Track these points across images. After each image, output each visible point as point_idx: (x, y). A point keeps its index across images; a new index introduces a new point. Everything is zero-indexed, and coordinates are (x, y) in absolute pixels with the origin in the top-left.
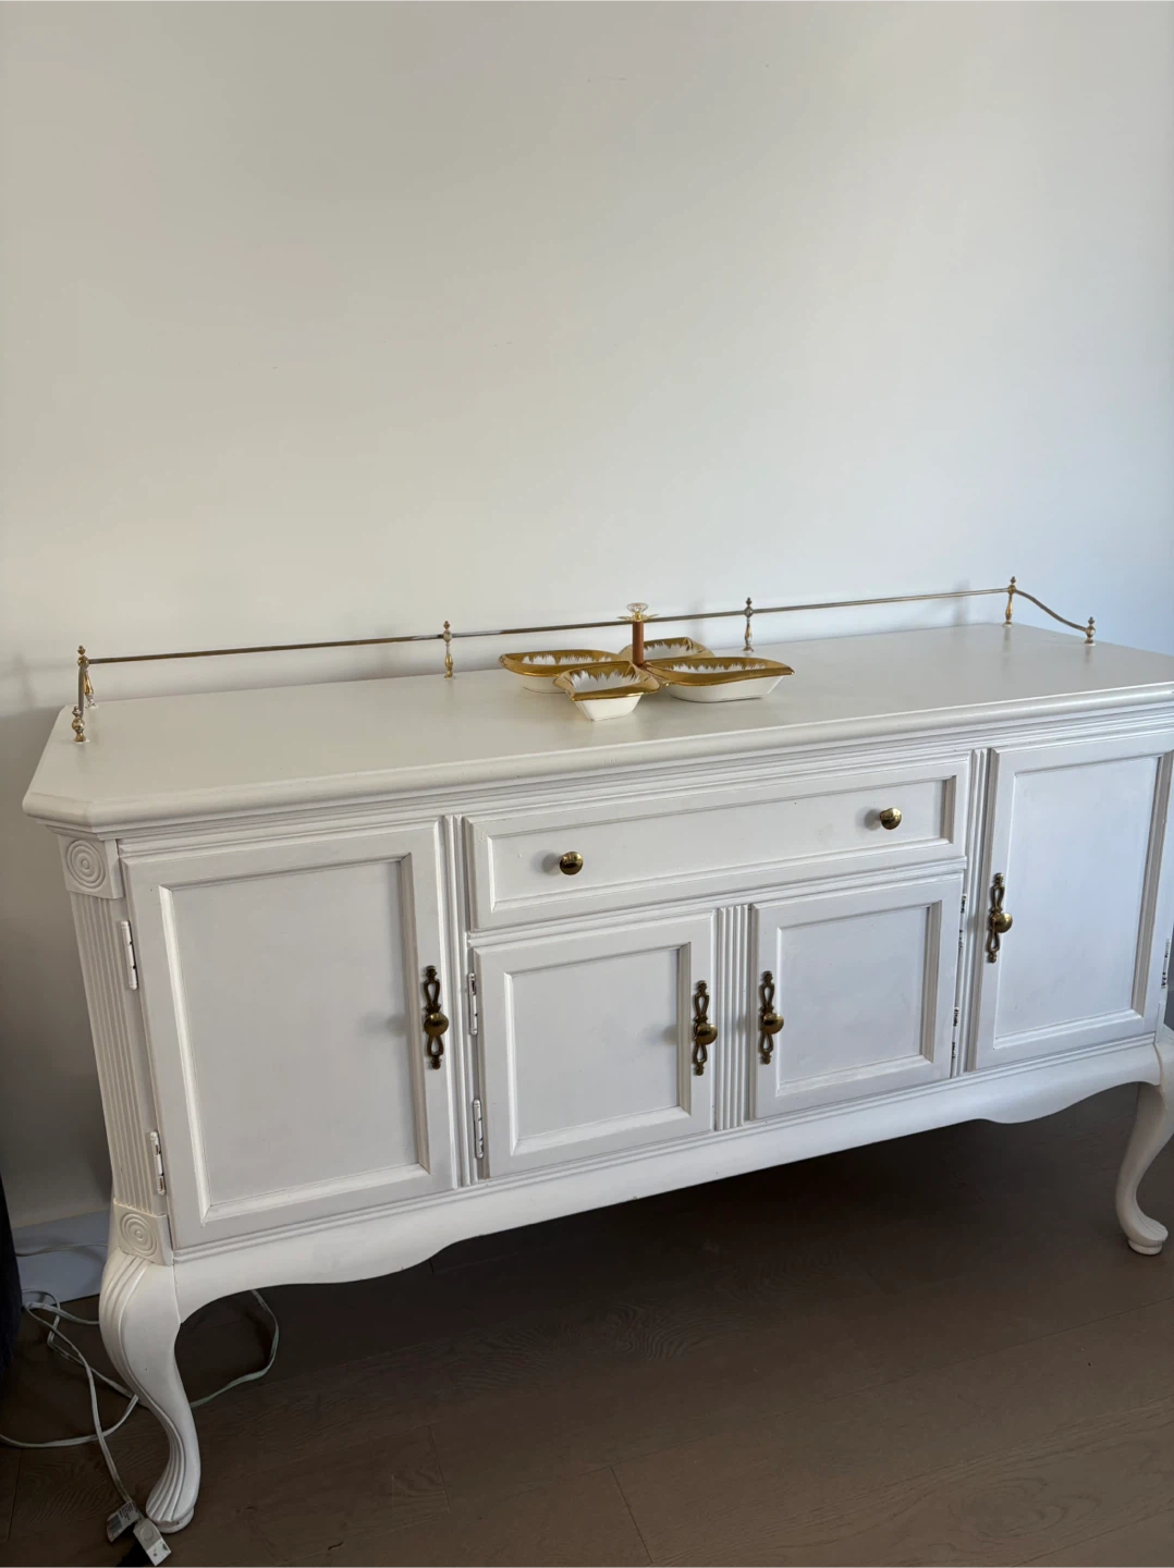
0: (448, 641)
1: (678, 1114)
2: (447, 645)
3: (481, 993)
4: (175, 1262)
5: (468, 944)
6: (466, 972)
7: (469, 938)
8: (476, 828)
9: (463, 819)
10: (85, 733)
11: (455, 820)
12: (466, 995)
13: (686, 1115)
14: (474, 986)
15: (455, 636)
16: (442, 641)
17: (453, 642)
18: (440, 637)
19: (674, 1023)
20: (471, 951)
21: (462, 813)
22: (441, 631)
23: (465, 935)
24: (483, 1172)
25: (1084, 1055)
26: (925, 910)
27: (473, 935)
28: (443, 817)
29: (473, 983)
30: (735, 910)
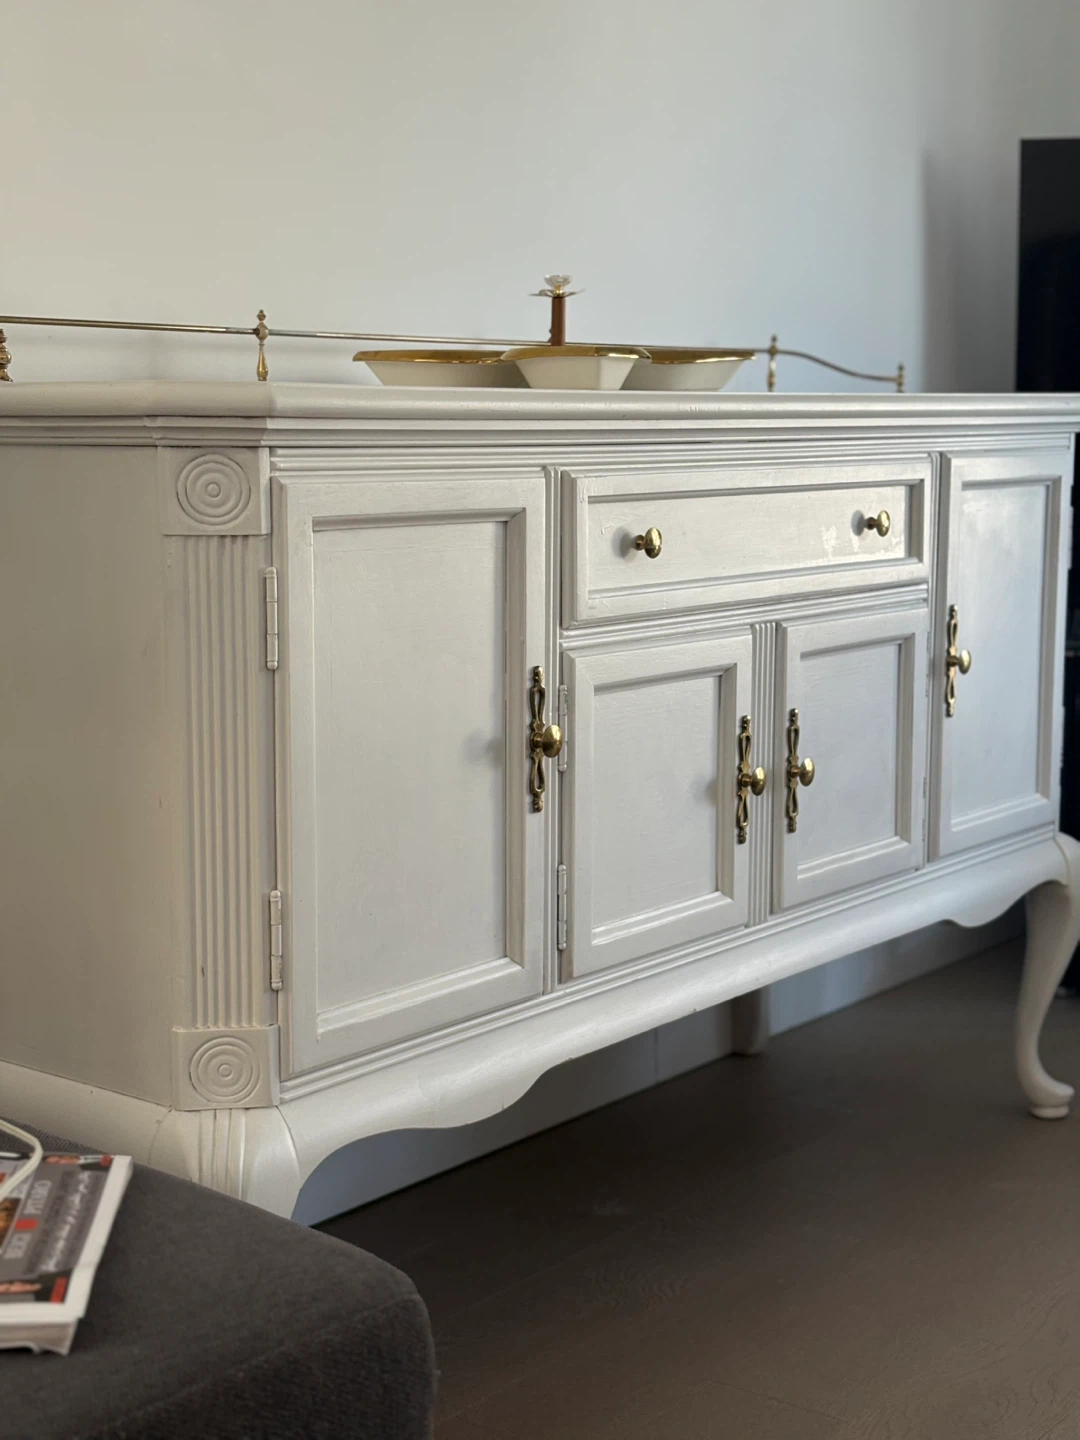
1: (718, 900)
2: (261, 345)
3: (573, 712)
4: (283, 1102)
5: (560, 644)
6: (558, 684)
7: (560, 636)
8: (579, 485)
9: (562, 473)
11: (556, 473)
12: (557, 715)
13: (729, 900)
14: (566, 703)
17: (270, 341)
18: (251, 331)
19: (715, 776)
22: (254, 323)
23: (558, 632)
24: (564, 972)
25: (1004, 851)
26: (897, 647)
27: (564, 633)
29: (566, 699)
30: (766, 627)
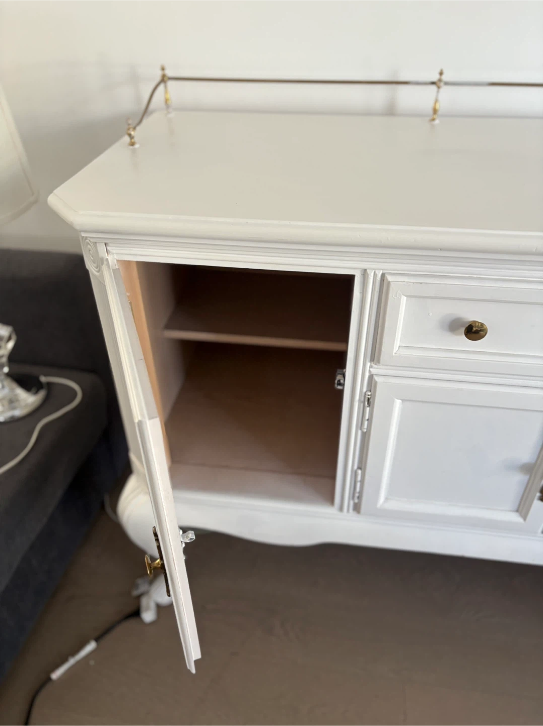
0: (439, 87)
1: (516, 518)
2: (438, 92)
3: (373, 407)
5: (369, 371)
6: (365, 390)
7: (371, 367)
8: (392, 285)
9: (383, 275)
10: (136, 139)
11: (375, 274)
12: (362, 405)
13: (520, 520)
14: (369, 401)
15: (446, 84)
16: (434, 88)
17: (445, 89)
18: (433, 83)
19: (533, 461)
20: (371, 377)
21: (383, 270)
22: (435, 78)
23: (368, 364)
24: (357, 509)
27: (374, 366)
28: (365, 271)
29: (369, 399)
